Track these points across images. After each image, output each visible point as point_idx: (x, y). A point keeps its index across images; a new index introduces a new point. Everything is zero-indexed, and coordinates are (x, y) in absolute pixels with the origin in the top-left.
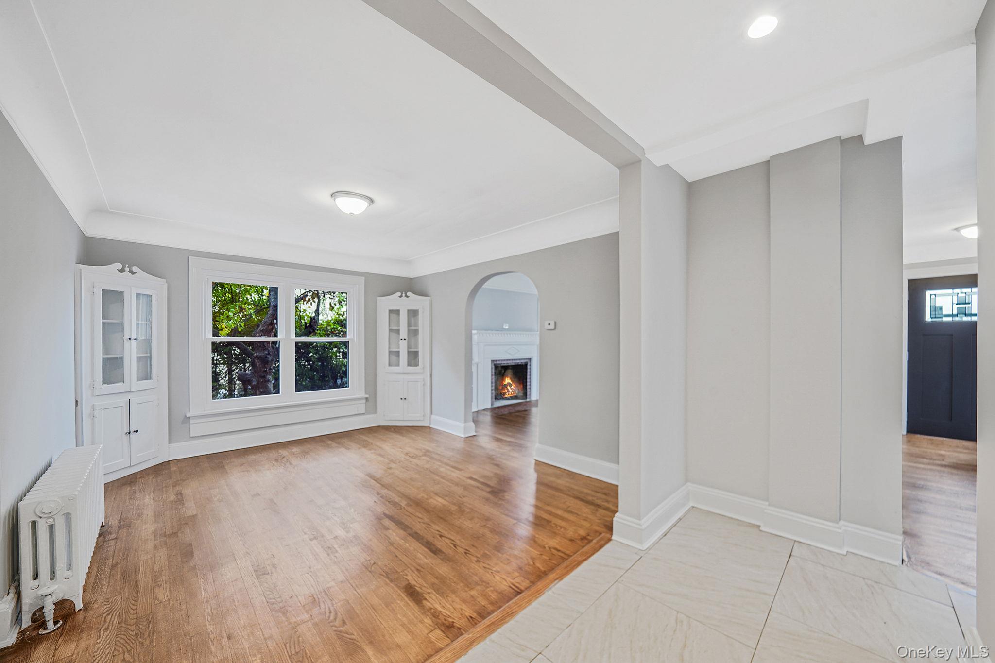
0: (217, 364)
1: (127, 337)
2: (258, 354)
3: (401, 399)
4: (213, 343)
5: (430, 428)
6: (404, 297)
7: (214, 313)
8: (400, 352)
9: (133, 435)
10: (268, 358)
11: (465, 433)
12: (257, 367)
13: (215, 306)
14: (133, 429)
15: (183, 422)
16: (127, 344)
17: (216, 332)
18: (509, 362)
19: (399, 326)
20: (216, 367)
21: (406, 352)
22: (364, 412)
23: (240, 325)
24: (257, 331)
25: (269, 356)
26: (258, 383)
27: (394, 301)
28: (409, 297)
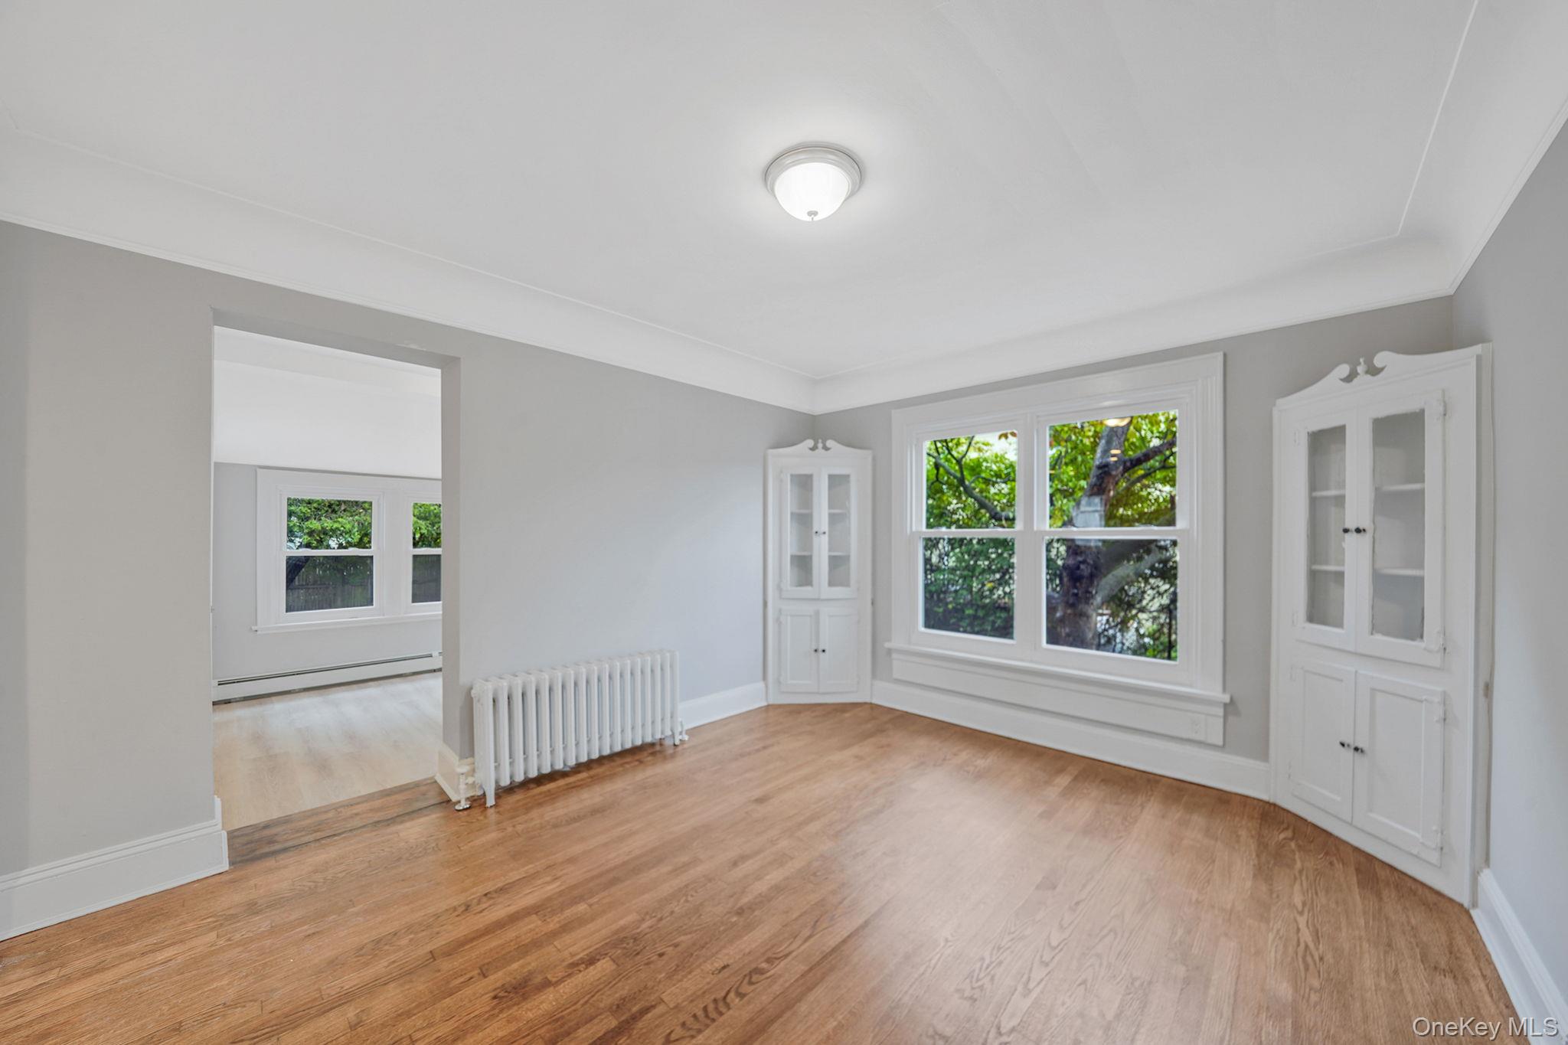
1: (815, 528)
4: (928, 539)
8: (1346, 577)
14: (821, 648)
16: (815, 539)
19: (1344, 485)
28: (1382, 369)
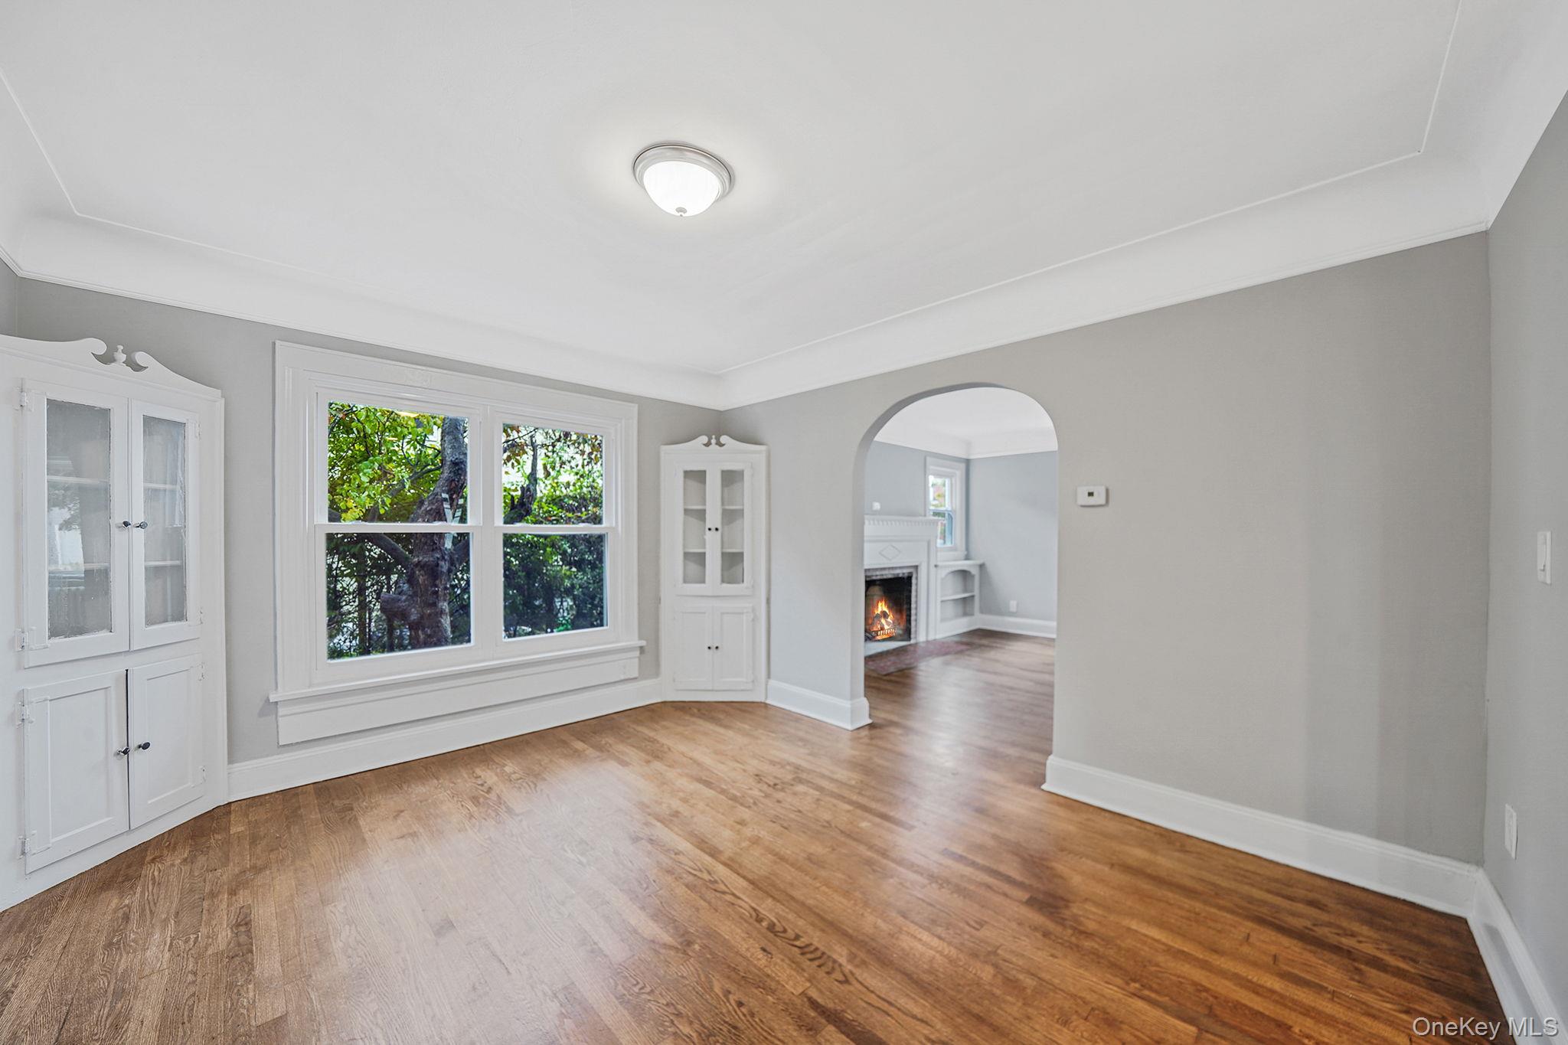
0: (337, 575)
1: (118, 519)
2: (421, 558)
3: (709, 648)
4: (330, 537)
5: (766, 705)
6: (714, 446)
7: (331, 479)
8: (707, 556)
9: (136, 756)
10: (442, 567)
11: (852, 722)
12: (420, 585)
13: (333, 469)
14: (134, 742)
15: (262, 714)
16: (119, 537)
17: (335, 514)
18: (884, 572)
19: (705, 504)
20: (336, 581)
21: (720, 554)
22: (636, 675)
23: (383, 501)
24: (420, 512)
25: (442, 563)
26: (422, 617)
27: (695, 454)
28: (724, 445)
